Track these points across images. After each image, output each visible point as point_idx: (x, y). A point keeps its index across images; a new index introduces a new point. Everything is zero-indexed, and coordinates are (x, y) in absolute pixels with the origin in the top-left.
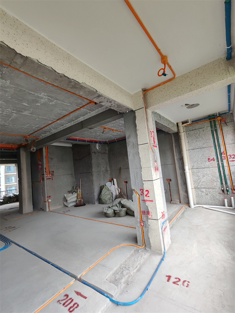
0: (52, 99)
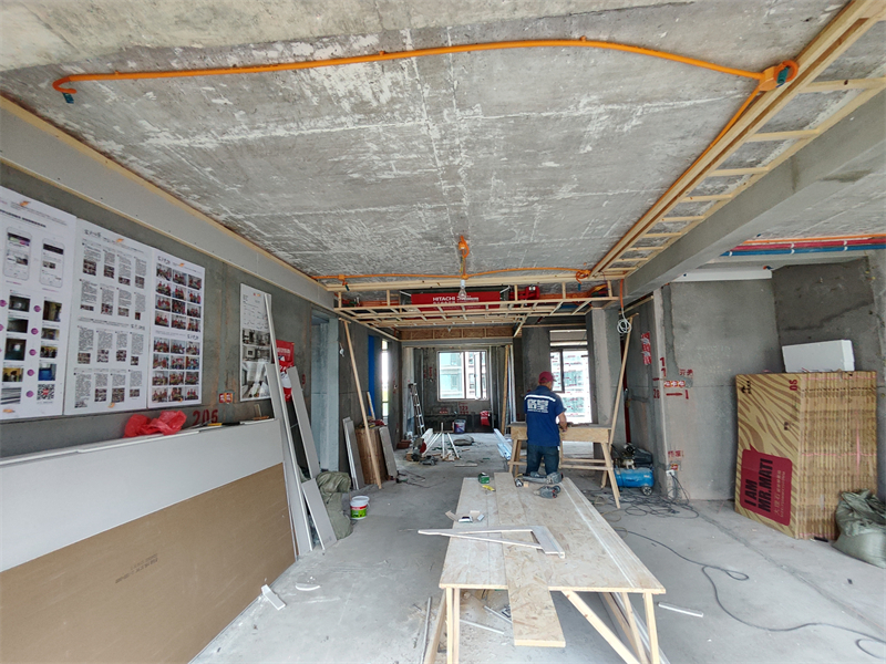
0: (625, 107)
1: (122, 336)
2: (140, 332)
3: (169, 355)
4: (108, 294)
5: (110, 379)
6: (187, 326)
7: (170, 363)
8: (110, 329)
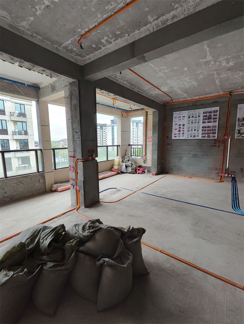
1: (195, 127)
2: (199, 125)
3: (207, 129)
4: (192, 120)
5: (193, 134)
6: (212, 122)
7: (207, 130)
8: (193, 126)
